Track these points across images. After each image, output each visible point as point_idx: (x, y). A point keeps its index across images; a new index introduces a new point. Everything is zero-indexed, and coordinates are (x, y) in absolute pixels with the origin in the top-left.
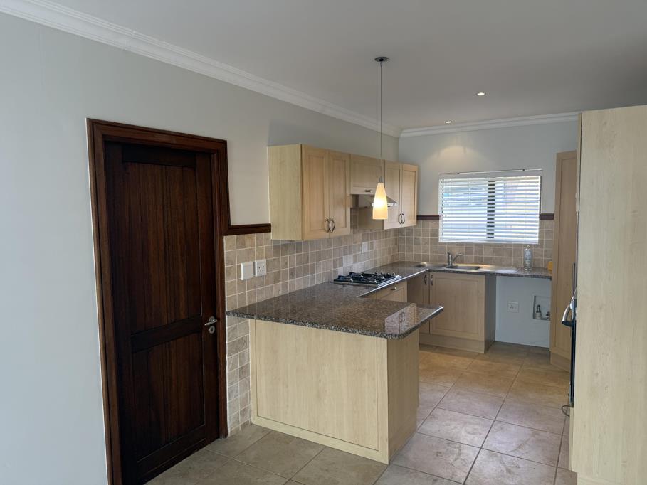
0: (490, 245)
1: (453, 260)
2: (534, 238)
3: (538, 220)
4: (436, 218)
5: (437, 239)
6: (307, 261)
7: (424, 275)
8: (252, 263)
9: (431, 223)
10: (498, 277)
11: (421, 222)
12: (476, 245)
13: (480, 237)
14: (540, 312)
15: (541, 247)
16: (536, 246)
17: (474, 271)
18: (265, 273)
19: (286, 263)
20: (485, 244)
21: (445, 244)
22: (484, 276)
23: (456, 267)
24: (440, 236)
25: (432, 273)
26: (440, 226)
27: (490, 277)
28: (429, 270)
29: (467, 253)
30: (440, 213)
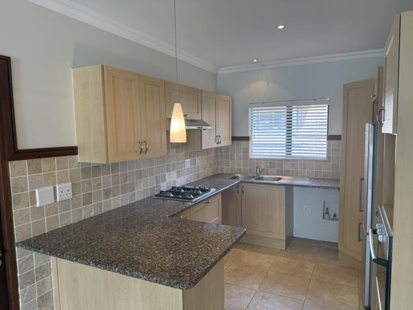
0: (289, 160)
1: (260, 173)
2: (323, 154)
3: (326, 140)
4: (247, 139)
5: (248, 155)
6: (126, 180)
7: (237, 185)
8: (52, 188)
9: (243, 143)
10: (295, 187)
11: (235, 142)
12: (278, 160)
13: (280, 153)
14: (328, 213)
15: (329, 162)
16: (324, 161)
17: (276, 182)
18: (70, 196)
19: (99, 184)
20: (285, 160)
21: (254, 159)
22: (284, 187)
23: (262, 179)
24: (250, 153)
25: (243, 184)
26: (250, 145)
27: (289, 188)
28: (241, 182)
29: (270, 167)
30: (250, 135)
